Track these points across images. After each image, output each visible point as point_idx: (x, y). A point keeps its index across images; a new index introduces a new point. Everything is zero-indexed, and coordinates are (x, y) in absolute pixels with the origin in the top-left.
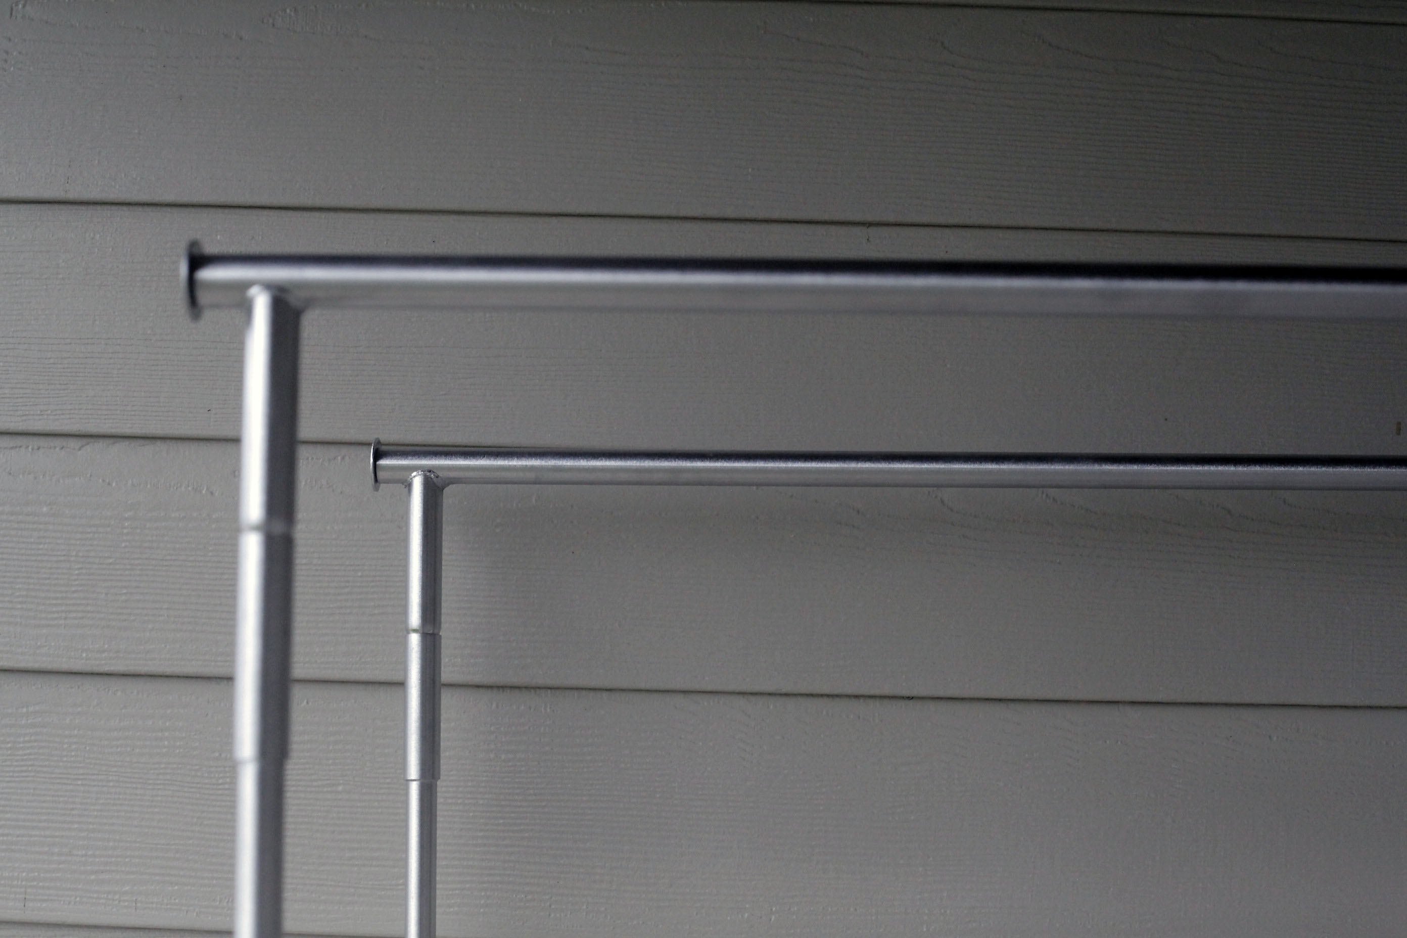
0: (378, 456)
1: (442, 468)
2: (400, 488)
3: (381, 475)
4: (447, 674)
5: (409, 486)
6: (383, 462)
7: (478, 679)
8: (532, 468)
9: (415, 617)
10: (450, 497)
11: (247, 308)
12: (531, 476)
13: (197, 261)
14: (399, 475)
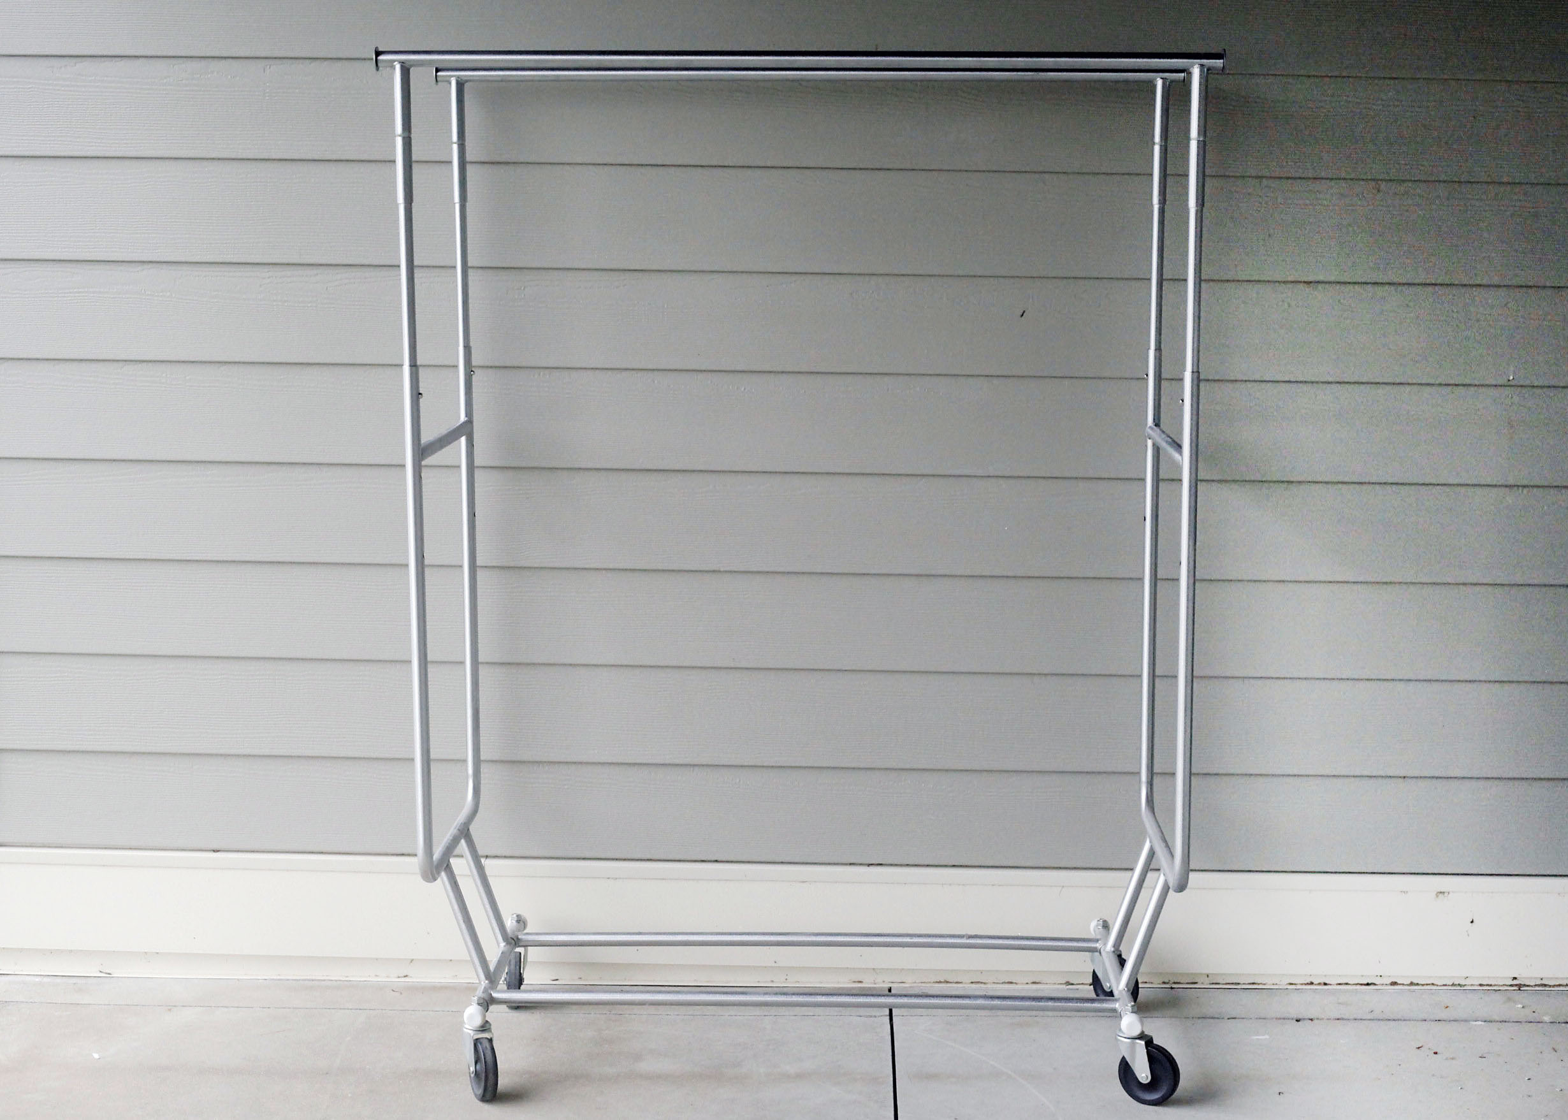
0: (437, 70)
1: (463, 76)
2: (445, 84)
3: (438, 79)
4: (468, 158)
5: (450, 83)
6: (439, 74)
7: (482, 160)
8: (499, 76)
9: (455, 138)
10: (467, 86)
11: (393, 68)
12: (499, 79)
13: (378, 53)
14: (447, 79)
